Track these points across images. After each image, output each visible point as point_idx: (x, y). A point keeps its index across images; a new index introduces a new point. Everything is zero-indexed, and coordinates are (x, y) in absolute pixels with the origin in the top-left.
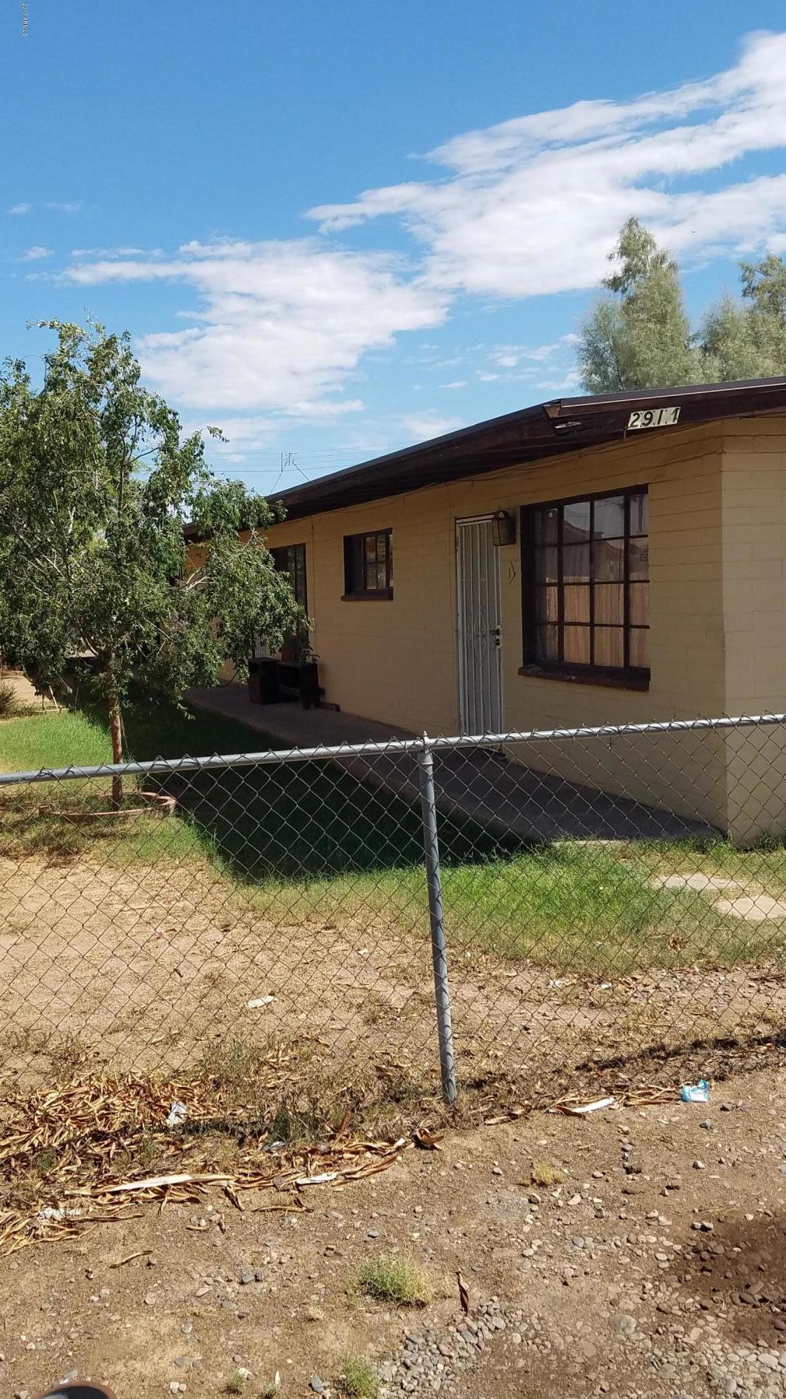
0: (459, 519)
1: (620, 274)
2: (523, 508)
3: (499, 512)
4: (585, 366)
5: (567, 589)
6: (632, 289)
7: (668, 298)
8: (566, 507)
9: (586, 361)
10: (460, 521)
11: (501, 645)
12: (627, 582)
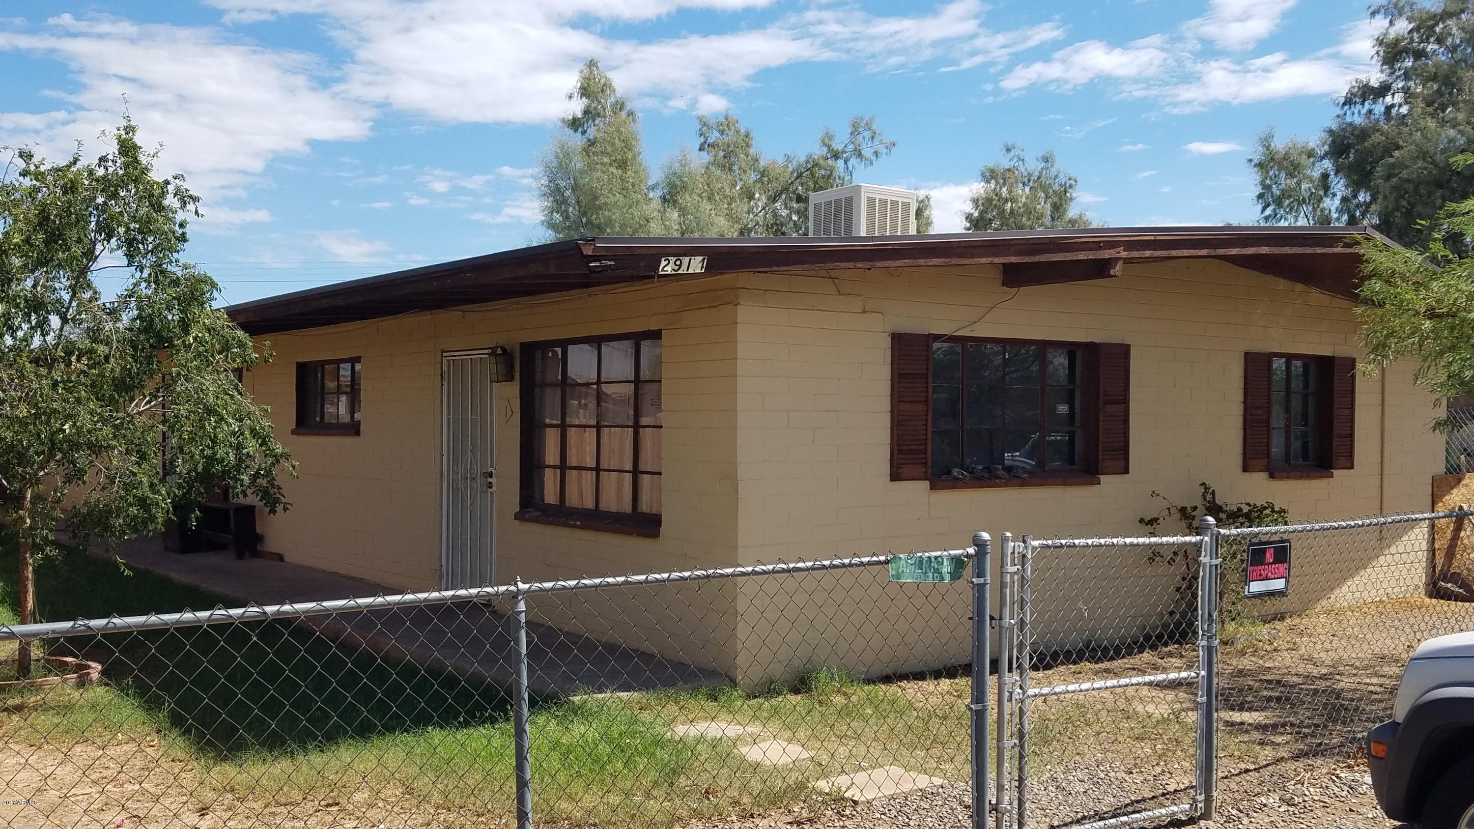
0: (445, 352)
1: (580, 115)
2: (523, 345)
3: (497, 347)
4: (546, 203)
5: (572, 433)
6: (592, 132)
7: (628, 146)
8: (570, 347)
9: (548, 197)
10: (448, 354)
11: (494, 488)
12: (637, 427)
